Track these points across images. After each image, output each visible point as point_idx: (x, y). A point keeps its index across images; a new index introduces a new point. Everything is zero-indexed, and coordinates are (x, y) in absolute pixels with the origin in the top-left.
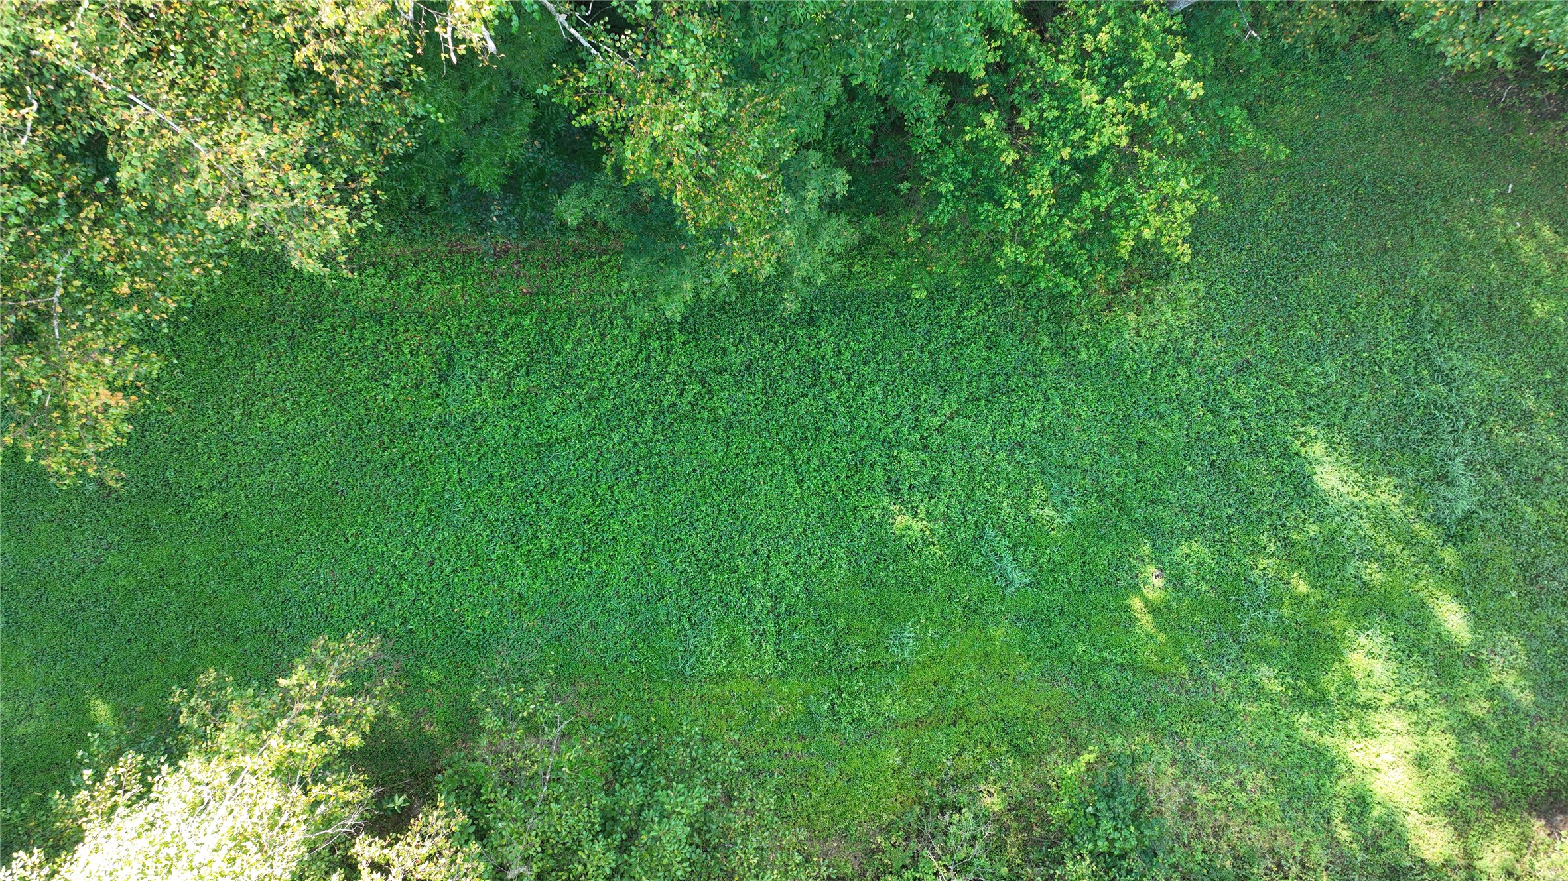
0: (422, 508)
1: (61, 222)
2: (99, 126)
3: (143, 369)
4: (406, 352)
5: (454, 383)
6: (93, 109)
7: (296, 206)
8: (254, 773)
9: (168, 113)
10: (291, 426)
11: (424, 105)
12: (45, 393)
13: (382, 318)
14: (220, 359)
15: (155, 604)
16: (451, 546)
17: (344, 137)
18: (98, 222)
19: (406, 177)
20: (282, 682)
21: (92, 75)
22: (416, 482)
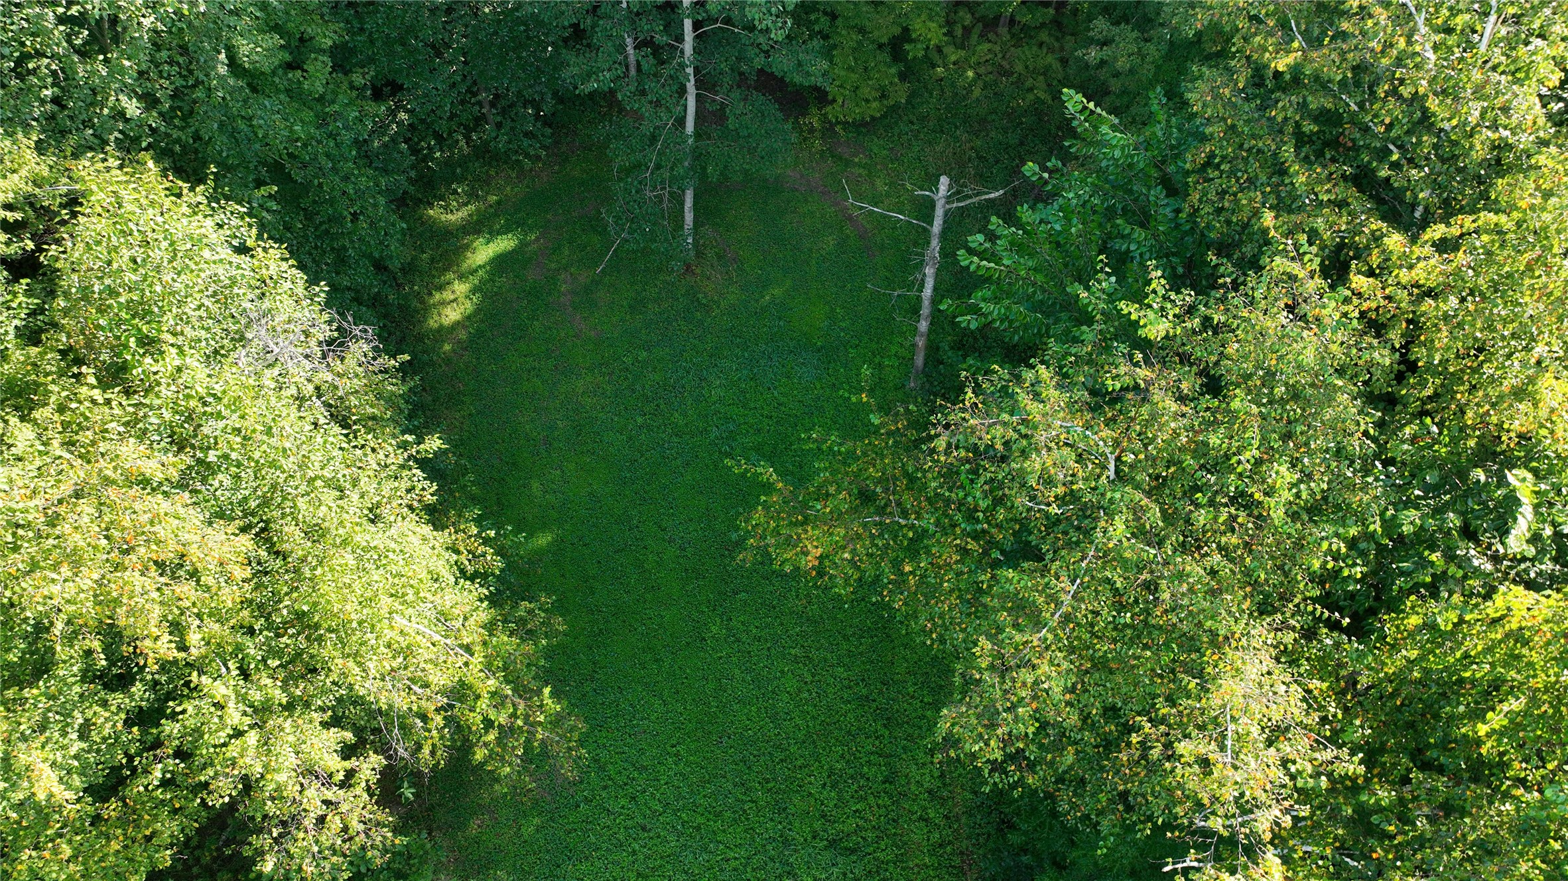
0: (700, 820)
1: (963, 526)
2: (1049, 556)
3: (839, 581)
4: (858, 806)
5: (828, 855)
6: (1063, 553)
7: (999, 713)
8: (466, 664)
9: (1070, 609)
10: (786, 697)
11: (1111, 835)
12: (818, 511)
13: (891, 783)
14: (846, 638)
15: (629, 583)
16: (660, 849)
17: (1069, 757)
18: (964, 551)
19: (1034, 810)
20: (547, 691)
21: (1092, 553)
22: (728, 814)
